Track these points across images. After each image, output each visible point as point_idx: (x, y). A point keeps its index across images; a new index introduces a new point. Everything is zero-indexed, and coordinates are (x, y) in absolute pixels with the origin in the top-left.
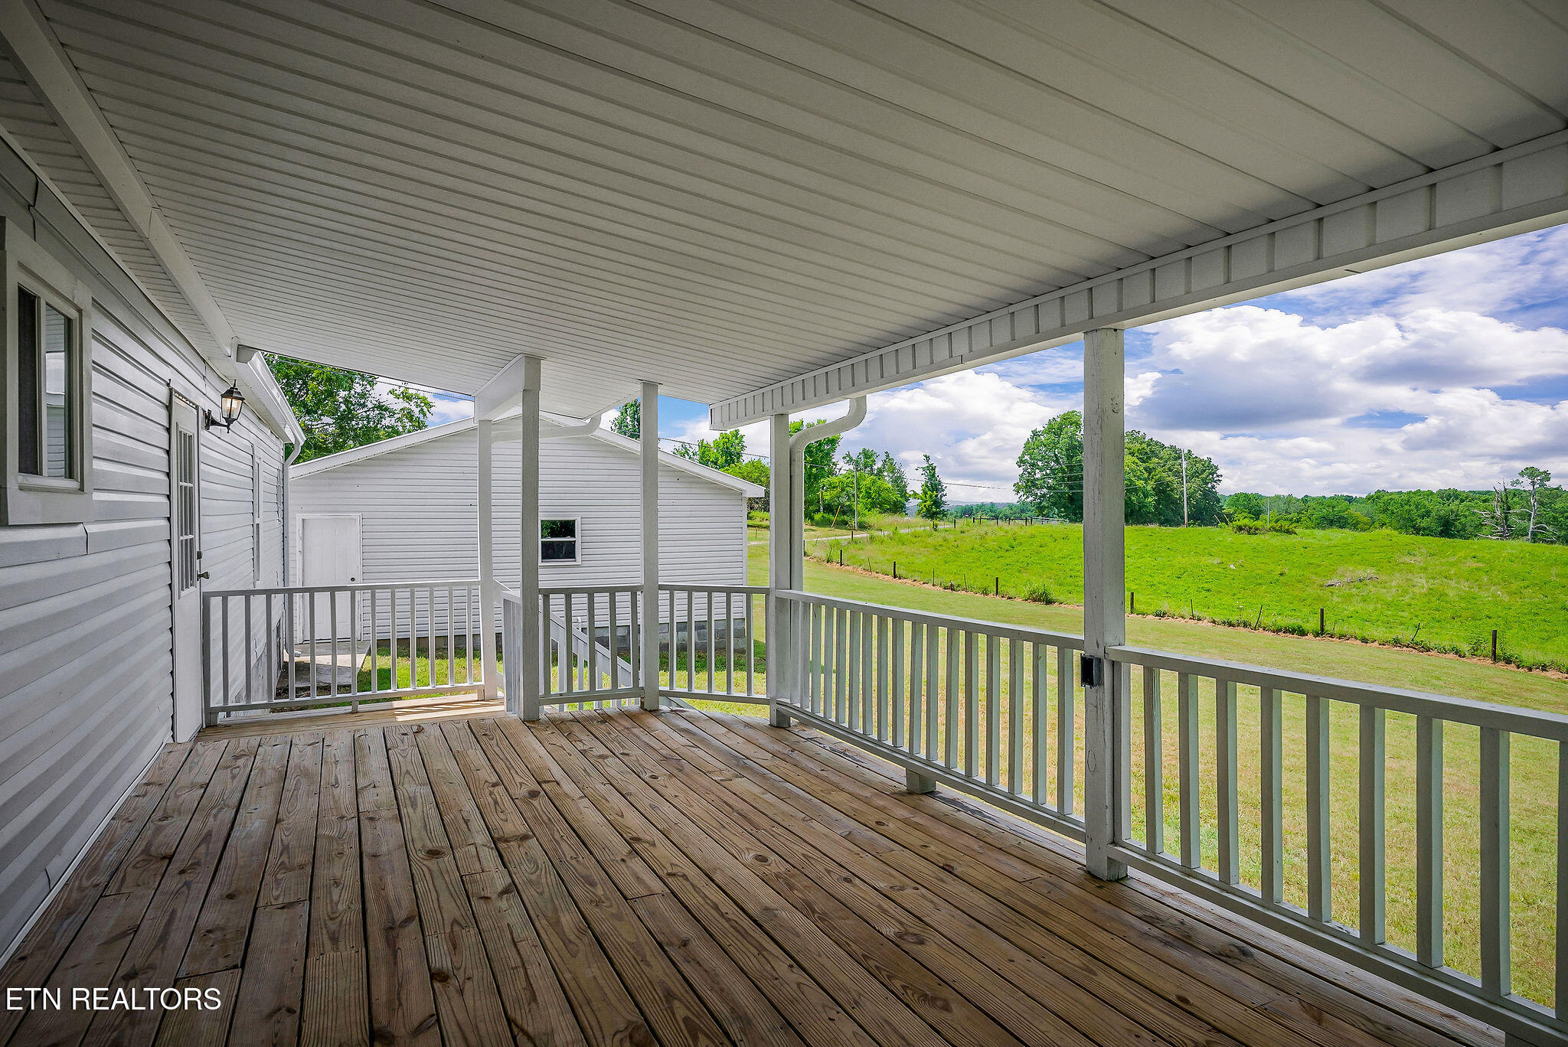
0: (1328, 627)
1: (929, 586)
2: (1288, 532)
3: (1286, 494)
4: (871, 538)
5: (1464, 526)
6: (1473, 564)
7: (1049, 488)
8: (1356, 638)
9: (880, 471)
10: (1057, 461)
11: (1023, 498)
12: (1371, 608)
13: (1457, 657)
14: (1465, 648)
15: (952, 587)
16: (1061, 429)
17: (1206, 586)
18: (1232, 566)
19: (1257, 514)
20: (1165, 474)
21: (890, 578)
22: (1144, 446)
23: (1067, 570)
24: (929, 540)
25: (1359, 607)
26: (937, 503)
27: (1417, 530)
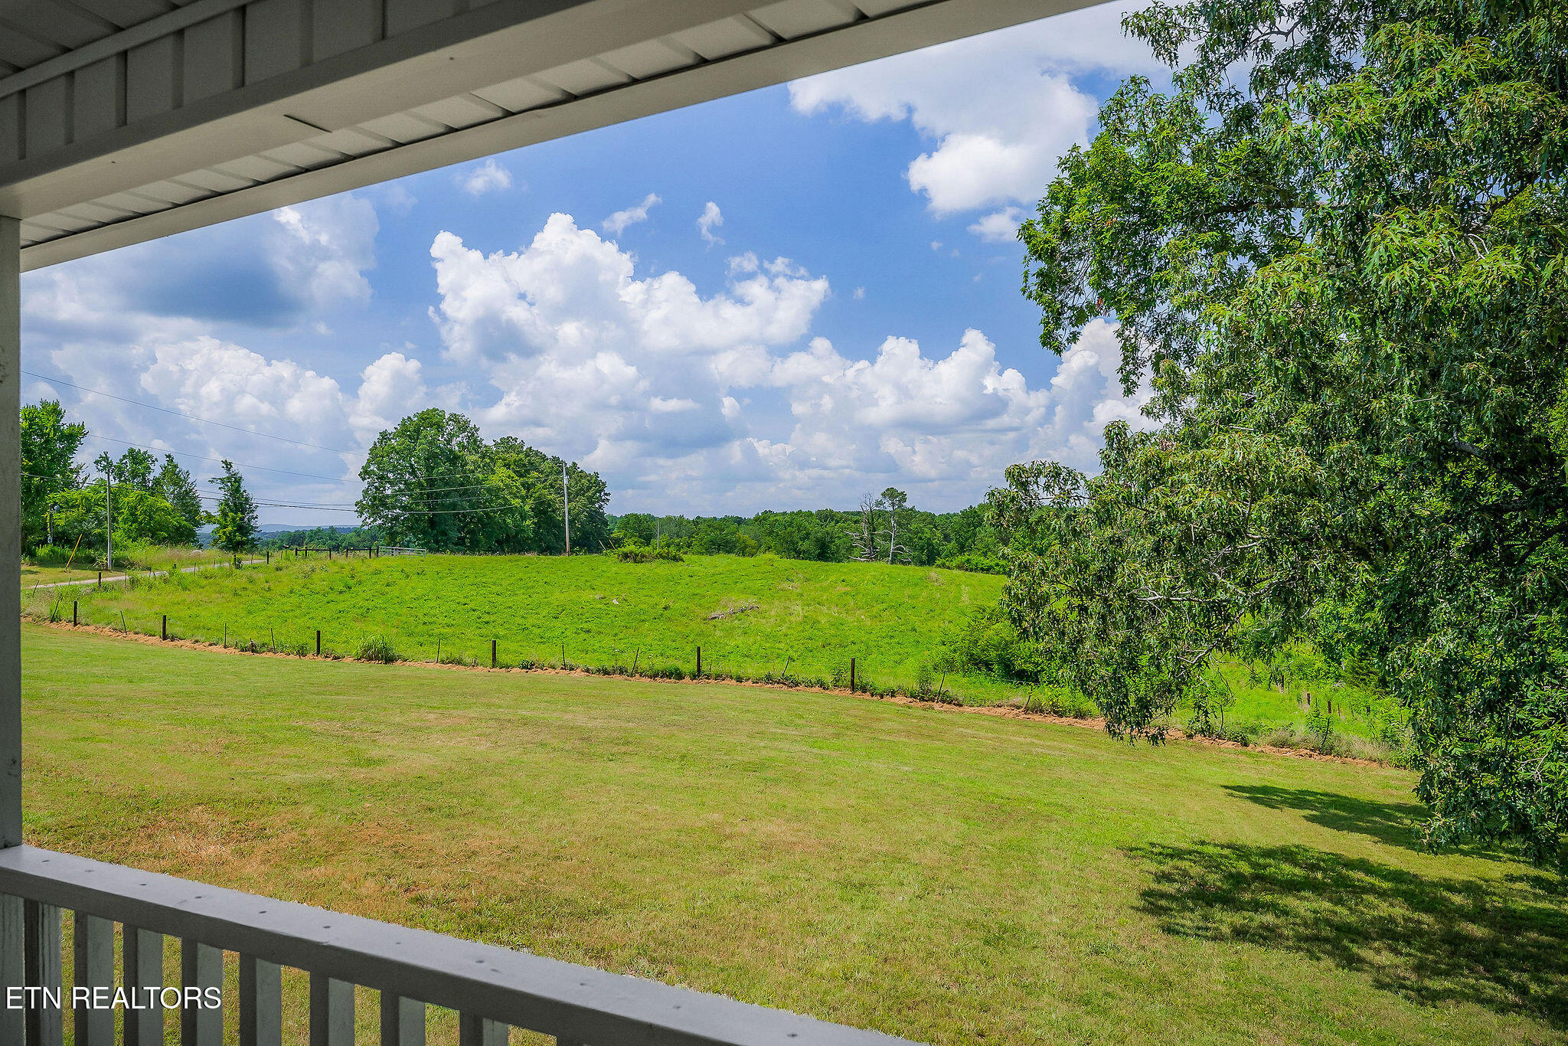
0: (704, 668)
1: (219, 648)
2: (676, 559)
3: (677, 515)
4: (134, 582)
5: (838, 547)
6: (842, 588)
7: (404, 508)
8: (731, 677)
9: (157, 482)
10: (413, 473)
11: (369, 521)
12: (752, 640)
13: (821, 689)
14: (828, 679)
15: (253, 649)
16: (418, 431)
17: (585, 626)
18: (615, 602)
19: (647, 539)
20: (545, 492)
21: (157, 639)
22: (522, 456)
23: (421, 615)
24: (228, 582)
25: (739, 641)
26: (243, 529)
27: (798, 554)
